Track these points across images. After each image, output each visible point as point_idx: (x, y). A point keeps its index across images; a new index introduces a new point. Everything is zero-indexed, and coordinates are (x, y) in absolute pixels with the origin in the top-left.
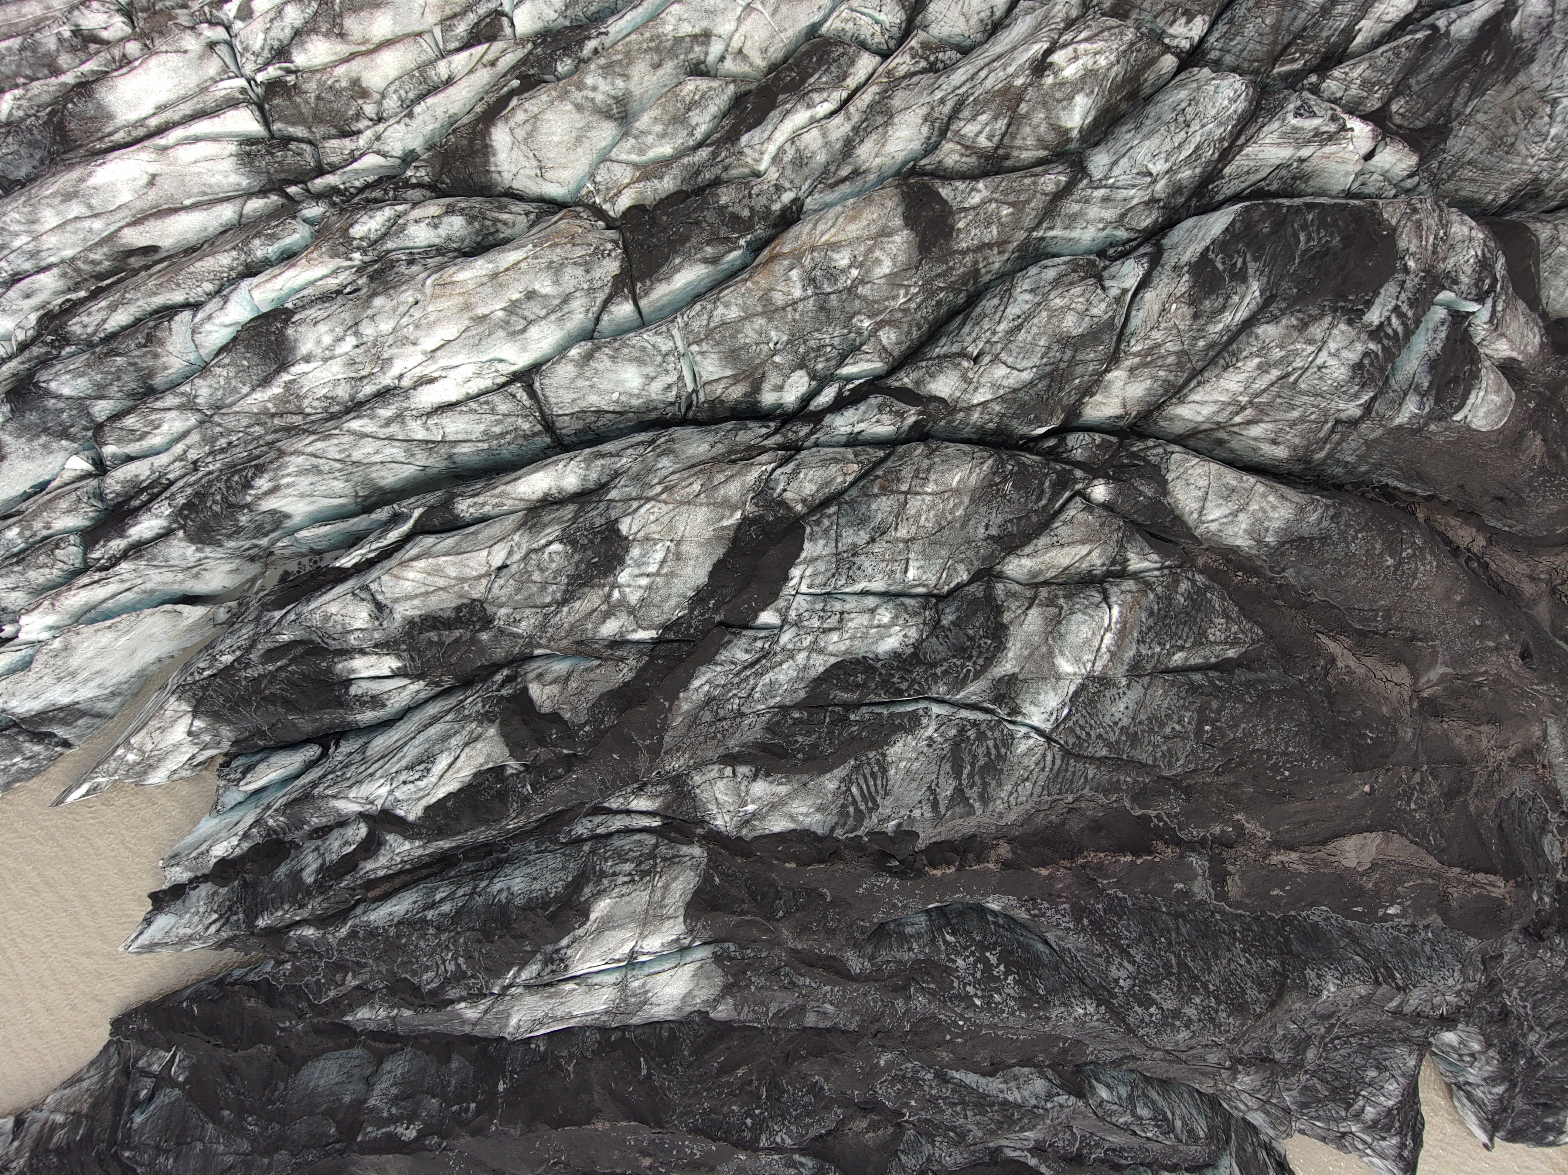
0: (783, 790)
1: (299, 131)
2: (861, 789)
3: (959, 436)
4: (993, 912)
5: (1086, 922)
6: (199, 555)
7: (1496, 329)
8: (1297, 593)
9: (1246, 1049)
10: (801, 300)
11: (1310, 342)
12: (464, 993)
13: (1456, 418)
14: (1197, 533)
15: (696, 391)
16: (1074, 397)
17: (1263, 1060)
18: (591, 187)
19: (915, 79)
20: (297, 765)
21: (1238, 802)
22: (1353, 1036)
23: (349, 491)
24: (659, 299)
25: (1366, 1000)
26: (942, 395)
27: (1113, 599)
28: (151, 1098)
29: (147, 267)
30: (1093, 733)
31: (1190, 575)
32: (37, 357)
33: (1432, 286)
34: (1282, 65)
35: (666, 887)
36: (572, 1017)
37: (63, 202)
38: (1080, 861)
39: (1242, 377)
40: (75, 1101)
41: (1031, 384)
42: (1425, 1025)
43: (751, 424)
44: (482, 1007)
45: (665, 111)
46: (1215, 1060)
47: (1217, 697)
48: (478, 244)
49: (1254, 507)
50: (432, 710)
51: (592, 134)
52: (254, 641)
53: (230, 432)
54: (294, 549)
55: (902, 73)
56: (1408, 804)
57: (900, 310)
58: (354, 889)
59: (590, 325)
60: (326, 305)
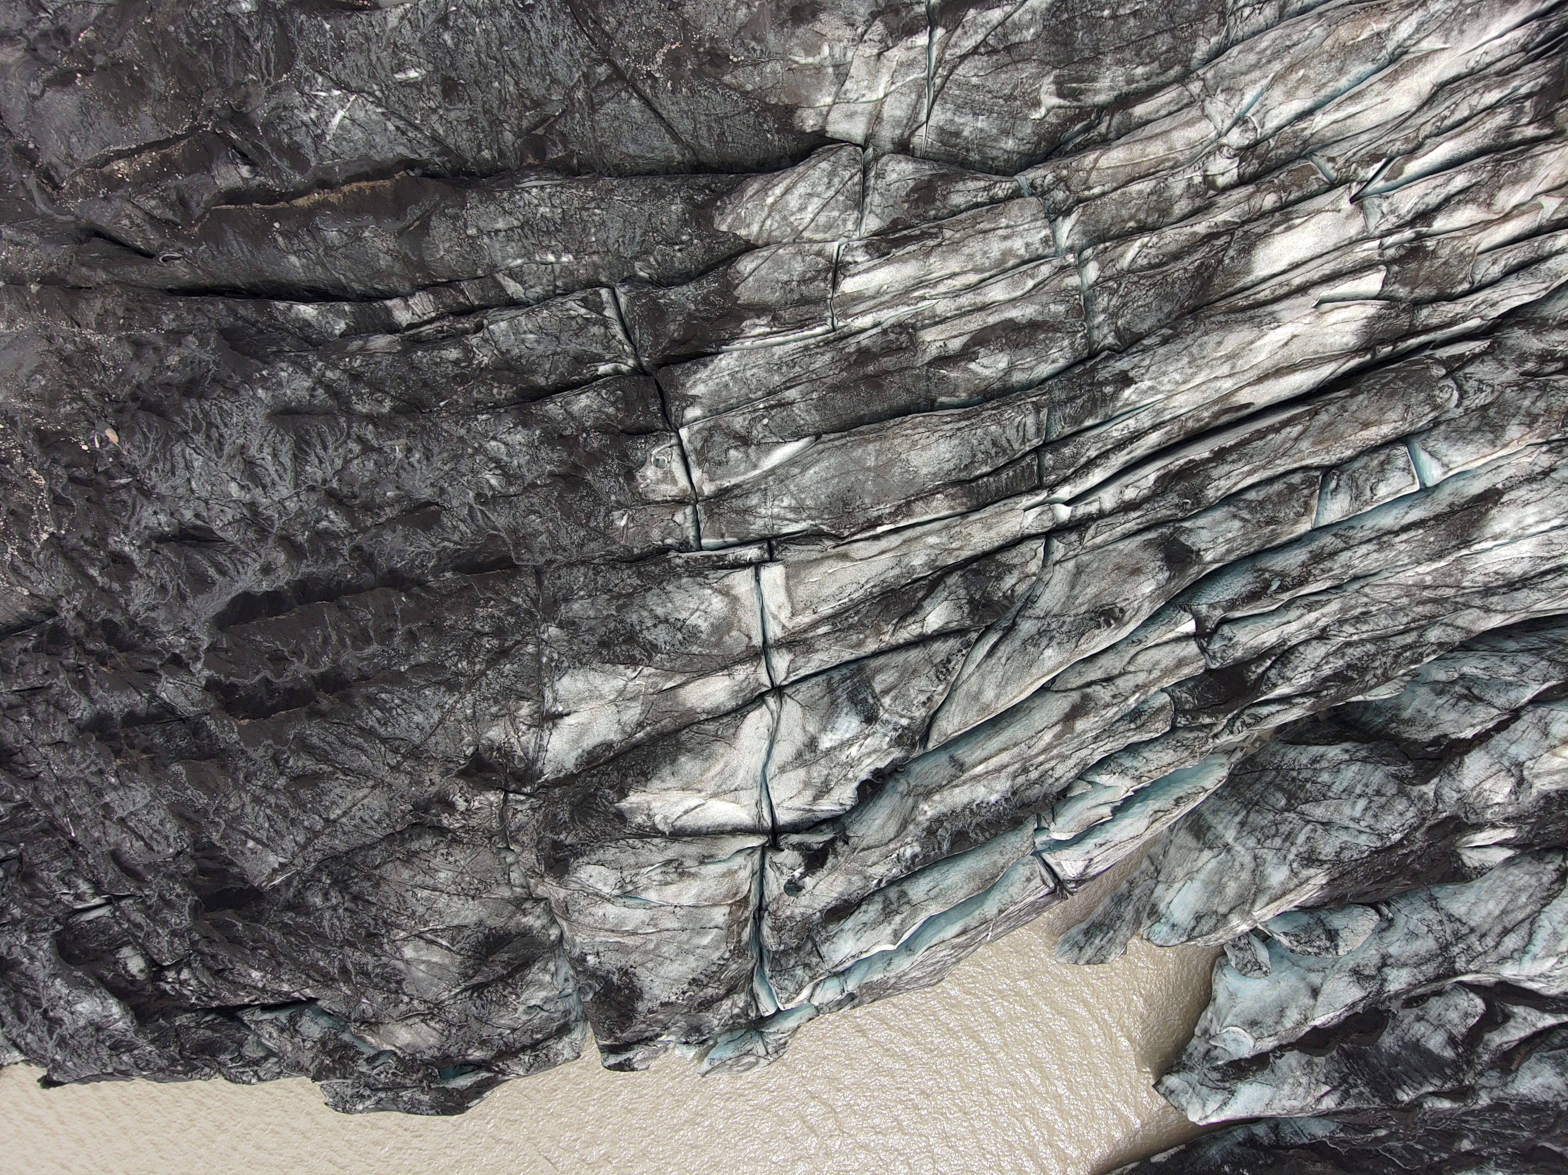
1: (1402, 292)
32: (1157, 519)
53: (1376, 602)
60: (1535, 486)
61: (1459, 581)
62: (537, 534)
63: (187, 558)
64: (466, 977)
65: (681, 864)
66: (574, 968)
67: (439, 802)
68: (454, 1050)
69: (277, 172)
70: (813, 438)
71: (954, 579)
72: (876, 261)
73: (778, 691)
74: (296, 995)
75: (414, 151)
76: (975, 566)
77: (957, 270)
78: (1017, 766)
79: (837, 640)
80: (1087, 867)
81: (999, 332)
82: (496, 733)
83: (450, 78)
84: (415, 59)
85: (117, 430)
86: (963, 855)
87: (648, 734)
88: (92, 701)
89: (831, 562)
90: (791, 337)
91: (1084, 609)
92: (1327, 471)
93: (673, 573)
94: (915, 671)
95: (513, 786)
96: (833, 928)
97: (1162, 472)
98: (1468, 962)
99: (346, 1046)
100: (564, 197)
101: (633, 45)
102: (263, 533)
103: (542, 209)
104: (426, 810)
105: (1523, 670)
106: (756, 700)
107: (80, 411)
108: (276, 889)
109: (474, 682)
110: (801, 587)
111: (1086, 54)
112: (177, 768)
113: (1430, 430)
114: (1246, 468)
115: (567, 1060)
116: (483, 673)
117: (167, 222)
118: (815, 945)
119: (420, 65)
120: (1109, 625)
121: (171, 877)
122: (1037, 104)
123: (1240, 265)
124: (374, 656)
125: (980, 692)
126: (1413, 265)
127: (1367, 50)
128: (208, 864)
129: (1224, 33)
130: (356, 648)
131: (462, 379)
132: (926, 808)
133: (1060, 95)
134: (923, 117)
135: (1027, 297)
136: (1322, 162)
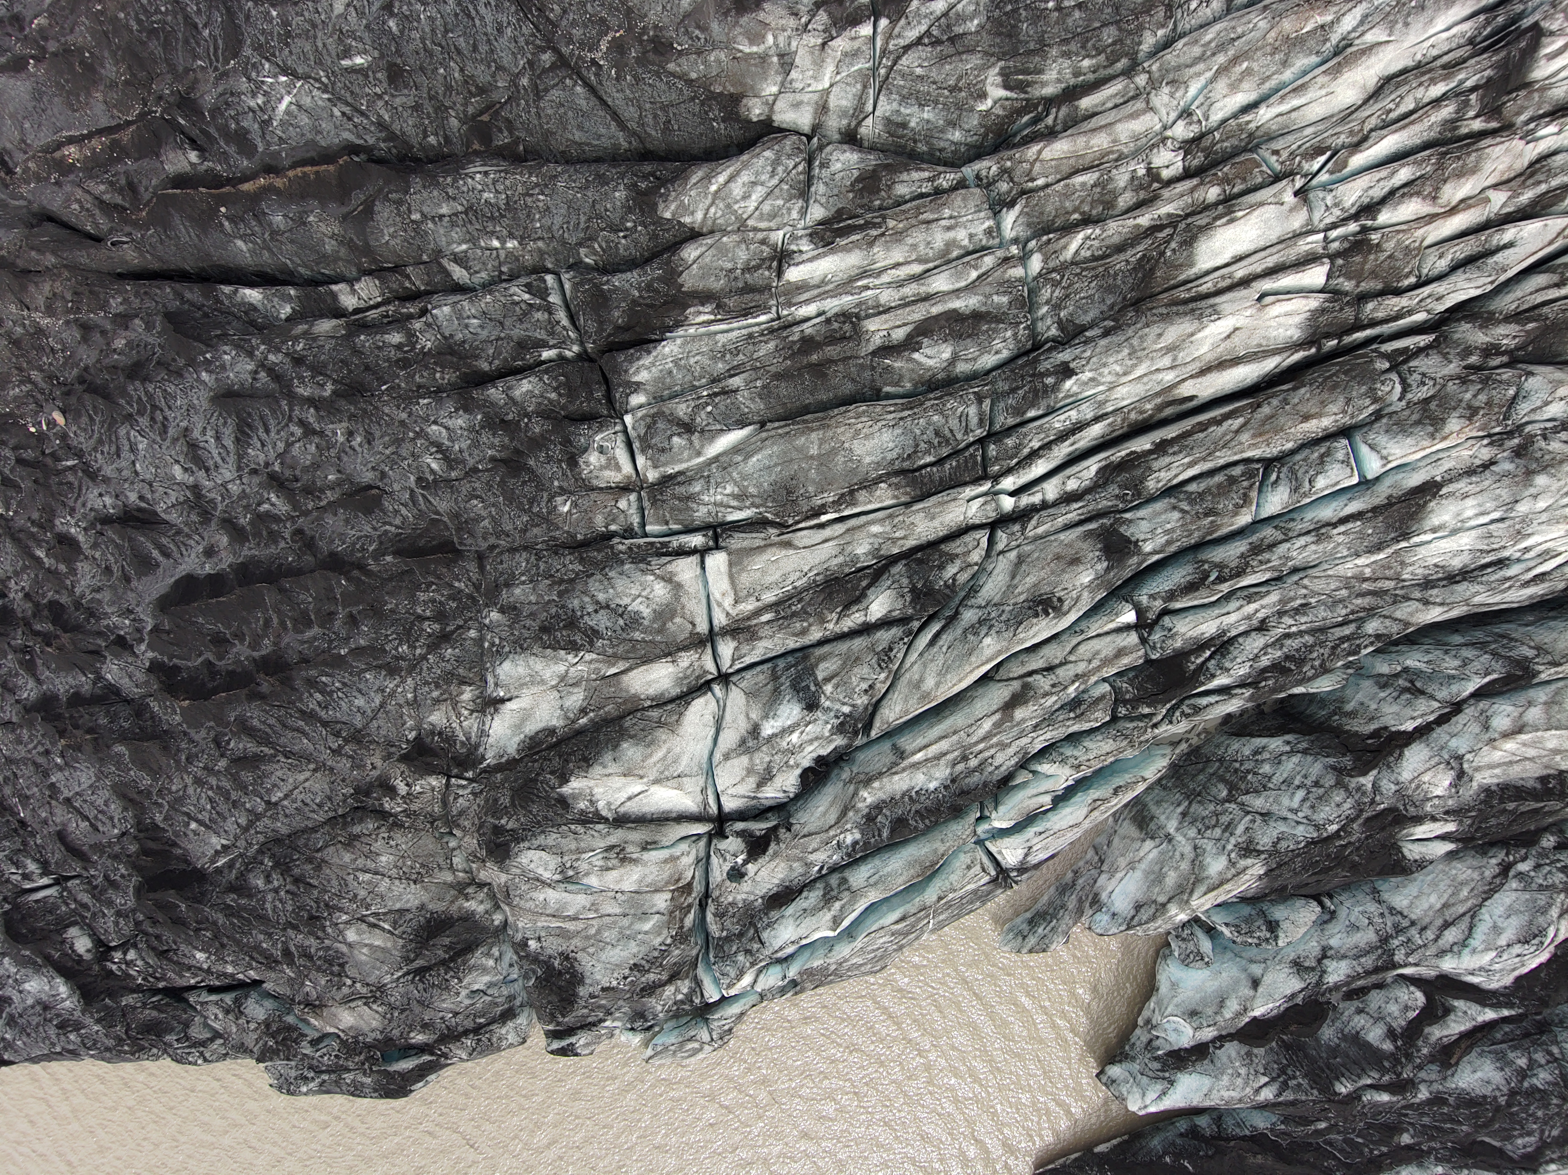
1: (1348, 285)
32: (1098, 510)
37: (1163, 355)
53: (1315, 594)
60: (1474, 479)
61: (1399, 574)
62: (479, 519)
63: (130, 540)
64: (408, 960)
65: (623, 849)
66: (517, 953)
67: (381, 786)
68: (396, 1033)
69: (224, 157)
70: (757, 426)
71: (898, 568)
72: (821, 250)
73: (724, 678)
74: (241, 976)
75: (359, 137)
76: (919, 555)
77: (901, 260)
78: (956, 753)
79: (780, 628)
80: (1026, 855)
81: (943, 322)
82: (437, 718)
83: (395, 64)
84: (360, 46)
85: (64, 412)
86: (905, 842)
87: (591, 720)
88: (39, 681)
89: (774, 549)
90: (735, 325)
91: (1022, 598)
92: (1269, 463)
93: (616, 560)
94: (857, 659)
95: (455, 771)
96: (774, 914)
97: (1104, 463)
98: (1407, 955)
99: (290, 1028)
100: (508, 182)
101: (577, 33)
102: (206, 516)
103: (486, 195)
104: (367, 794)
105: (1465, 663)
106: (702, 687)
107: (29, 394)
108: (218, 871)
109: (415, 666)
110: (744, 575)
111: (1032, 46)
112: (120, 748)
113: (1372, 423)
114: (1186, 460)
115: (511, 1045)
116: (424, 658)
117: (116, 206)
118: (757, 931)
119: (365, 52)
120: (1048, 614)
121: (115, 857)
122: (983, 95)
123: (1181, 258)
124: (315, 639)
125: (921, 680)
126: (1358, 259)
127: (1311, 43)
128: (151, 845)
129: (1171, 26)
130: (297, 631)
131: (404, 363)
132: (866, 795)
133: (1006, 86)
134: (869, 107)
135: (970, 288)
136: (1267, 155)
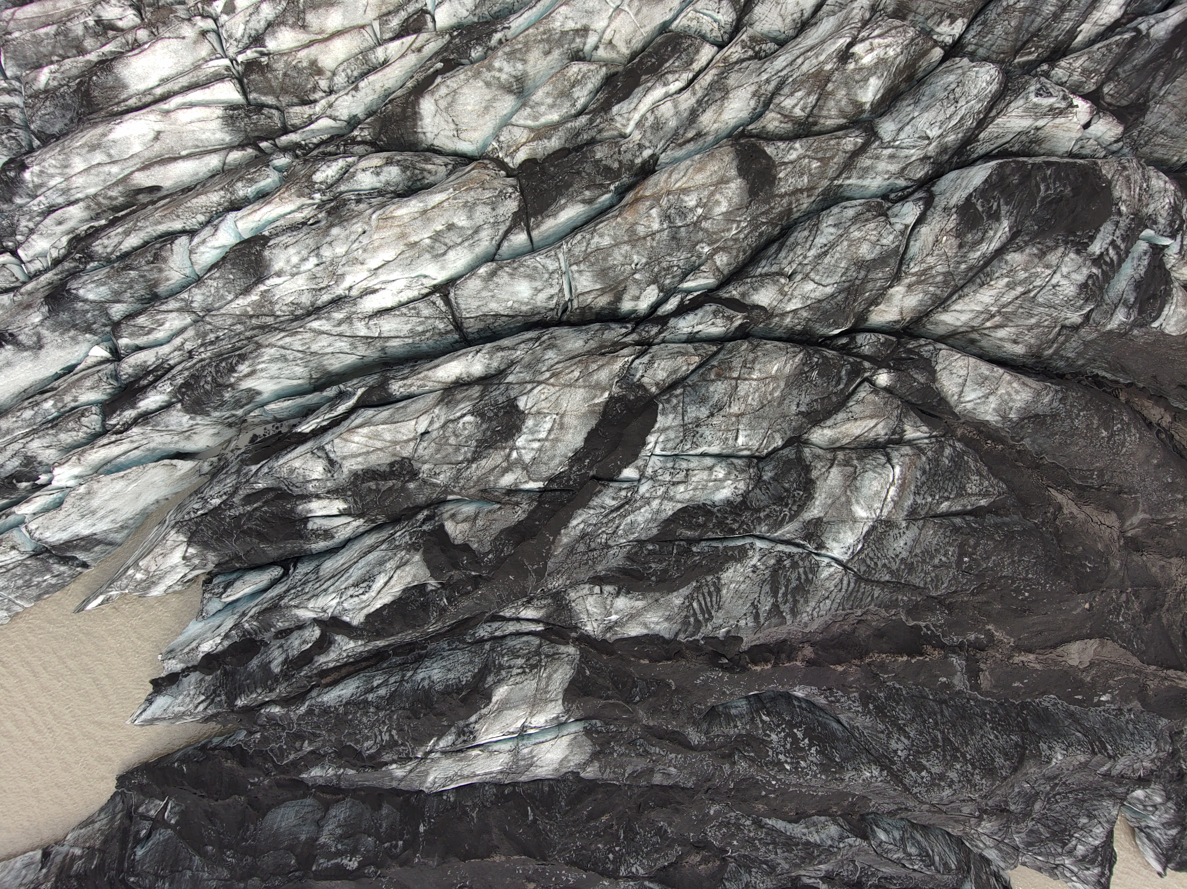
0: (640, 604)
1: (270, 100)
2: (700, 604)
3: (773, 335)
4: (797, 698)
5: (871, 706)
6: (191, 422)
7: (1183, 259)
8: (1032, 456)
9: (990, 803)
10: (658, 232)
11: (1047, 267)
12: (395, 757)
13: (1153, 325)
14: (957, 410)
15: (571, 300)
16: (863, 306)
17: (1003, 811)
18: (496, 145)
19: (744, 64)
20: (265, 582)
21: (989, 616)
22: (1070, 792)
23: (306, 374)
24: (546, 230)
25: (1084, 766)
26: (763, 304)
27: (895, 461)
28: (148, 836)
29: (153, 203)
30: (879, 563)
31: (951, 442)
32: (68, 270)
33: (1138, 226)
34: (1021, 57)
35: (549, 677)
36: (476, 776)
37: (89, 151)
38: (867, 660)
39: (994, 292)
40: (90, 838)
41: (832, 296)
42: (1126, 784)
43: (613, 326)
44: (408, 768)
45: (555, 87)
46: (969, 811)
47: (973, 536)
48: (409, 187)
49: (1001, 391)
50: (369, 540)
51: (497, 104)
52: (237, 488)
53: (218, 329)
54: (262, 418)
55: (735, 60)
56: (1118, 617)
57: (732, 239)
58: (311, 677)
59: (493, 250)
60: (294, 233)
61: (272, 311)
97: (71, 236)
